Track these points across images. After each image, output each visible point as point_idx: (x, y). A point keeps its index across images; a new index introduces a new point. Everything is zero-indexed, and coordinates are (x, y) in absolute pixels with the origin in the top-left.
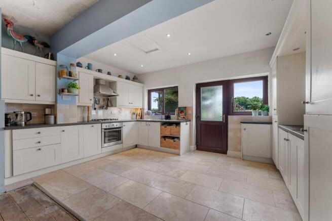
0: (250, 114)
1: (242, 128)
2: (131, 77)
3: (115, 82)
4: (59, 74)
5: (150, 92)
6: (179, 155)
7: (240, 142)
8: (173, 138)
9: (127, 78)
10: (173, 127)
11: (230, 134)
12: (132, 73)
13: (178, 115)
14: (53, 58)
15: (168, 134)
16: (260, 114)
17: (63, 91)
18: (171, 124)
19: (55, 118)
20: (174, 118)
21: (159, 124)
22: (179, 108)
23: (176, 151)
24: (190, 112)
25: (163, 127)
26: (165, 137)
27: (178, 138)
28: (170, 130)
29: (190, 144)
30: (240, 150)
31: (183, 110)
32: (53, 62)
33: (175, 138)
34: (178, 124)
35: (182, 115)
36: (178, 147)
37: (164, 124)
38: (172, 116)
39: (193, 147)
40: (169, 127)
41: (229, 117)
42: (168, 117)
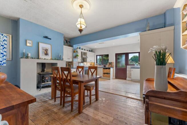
0: (134, 65)
1: (131, 70)
2: (91, 50)
3: (86, 53)
4: (74, 52)
5: (97, 56)
6: (110, 79)
7: (131, 75)
8: (107, 74)
9: (90, 51)
10: (108, 69)
11: (127, 72)
12: (90, 48)
13: (109, 66)
14: (72, 46)
15: (106, 72)
16: (137, 65)
17: (75, 57)
18: (107, 68)
19: (73, 66)
20: (107, 66)
21: (102, 69)
22: (109, 63)
23: (109, 78)
24: (113, 64)
25: (104, 70)
26: (104, 73)
27: (110, 74)
28: (106, 71)
29: (113, 76)
30: (131, 78)
31: (111, 63)
32: (72, 48)
33: (109, 74)
34: (109, 68)
35: (110, 65)
36: (109, 77)
37: (104, 68)
38: (106, 66)
39: (114, 77)
40: (106, 70)
41: (127, 66)
42: (105, 66)
